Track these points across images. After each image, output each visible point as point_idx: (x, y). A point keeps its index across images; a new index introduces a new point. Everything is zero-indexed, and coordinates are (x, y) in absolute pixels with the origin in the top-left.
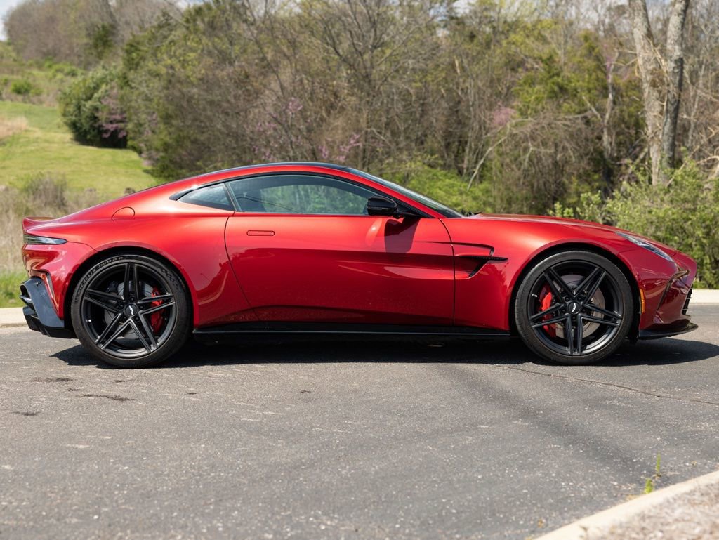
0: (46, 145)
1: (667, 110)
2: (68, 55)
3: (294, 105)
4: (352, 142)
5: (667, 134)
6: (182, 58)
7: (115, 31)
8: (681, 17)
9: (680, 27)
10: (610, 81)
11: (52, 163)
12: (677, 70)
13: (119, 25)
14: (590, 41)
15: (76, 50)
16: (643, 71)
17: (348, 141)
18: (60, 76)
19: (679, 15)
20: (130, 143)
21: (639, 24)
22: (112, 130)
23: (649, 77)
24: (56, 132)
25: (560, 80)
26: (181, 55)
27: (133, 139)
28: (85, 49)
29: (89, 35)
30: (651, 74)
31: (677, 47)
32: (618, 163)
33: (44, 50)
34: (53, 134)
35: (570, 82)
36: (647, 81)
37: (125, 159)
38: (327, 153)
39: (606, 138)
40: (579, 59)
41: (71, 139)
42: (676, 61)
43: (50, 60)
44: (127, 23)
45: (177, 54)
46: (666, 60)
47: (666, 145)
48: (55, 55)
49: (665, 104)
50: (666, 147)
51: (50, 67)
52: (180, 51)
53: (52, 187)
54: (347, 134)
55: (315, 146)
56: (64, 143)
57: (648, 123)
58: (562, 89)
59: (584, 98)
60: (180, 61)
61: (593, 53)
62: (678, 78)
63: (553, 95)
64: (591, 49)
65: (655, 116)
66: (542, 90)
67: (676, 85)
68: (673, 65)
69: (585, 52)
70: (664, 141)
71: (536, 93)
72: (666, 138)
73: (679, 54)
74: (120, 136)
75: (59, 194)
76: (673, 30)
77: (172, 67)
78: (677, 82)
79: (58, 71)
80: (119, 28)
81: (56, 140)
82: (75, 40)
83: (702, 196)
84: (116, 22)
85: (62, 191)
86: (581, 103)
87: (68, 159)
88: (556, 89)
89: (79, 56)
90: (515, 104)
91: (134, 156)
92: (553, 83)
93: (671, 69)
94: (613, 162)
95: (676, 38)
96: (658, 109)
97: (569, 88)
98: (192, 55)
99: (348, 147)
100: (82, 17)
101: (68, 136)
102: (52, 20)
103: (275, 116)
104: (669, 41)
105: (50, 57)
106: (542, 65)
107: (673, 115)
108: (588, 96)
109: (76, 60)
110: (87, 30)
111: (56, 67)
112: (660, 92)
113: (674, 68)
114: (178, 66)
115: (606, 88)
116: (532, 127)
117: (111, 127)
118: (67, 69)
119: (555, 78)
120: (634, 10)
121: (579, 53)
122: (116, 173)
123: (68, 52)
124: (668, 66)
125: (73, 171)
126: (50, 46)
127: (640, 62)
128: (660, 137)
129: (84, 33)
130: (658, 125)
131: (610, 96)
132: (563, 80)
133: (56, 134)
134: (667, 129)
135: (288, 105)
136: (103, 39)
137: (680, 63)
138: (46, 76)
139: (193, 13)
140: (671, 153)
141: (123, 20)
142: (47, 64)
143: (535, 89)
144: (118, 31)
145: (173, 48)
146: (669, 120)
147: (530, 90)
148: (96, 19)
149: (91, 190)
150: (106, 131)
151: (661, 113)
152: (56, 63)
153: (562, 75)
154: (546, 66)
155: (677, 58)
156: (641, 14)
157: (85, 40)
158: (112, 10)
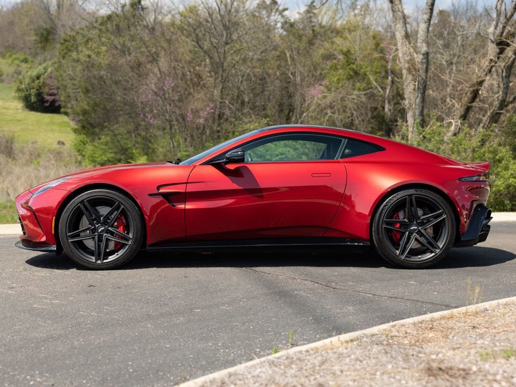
0: (5, 111)
1: (418, 88)
2: (22, 49)
3: (169, 83)
4: (208, 109)
5: (418, 104)
6: (96, 50)
7: (55, 31)
8: (427, 24)
9: (426, 31)
10: (389, 67)
11: (8, 124)
12: (424, 61)
13: (57, 27)
14: (376, 39)
15: (28, 44)
16: (402, 60)
17: (206, 109)
18: (17, 62)
19: (426, 22)
20: (62, 110)
21: (400, 29)
22: (51, 100)
23: (407, 65)
24: (11, 102)
25: (354, 67)
26: (95, 48)
27: (65, 107)
28: (34, 45)
29: (36, 34)
30: (408, 63)
31: (424, 45)
32: (395, 124)
33: (6, 44)
34: (9, 103)
35: (362, 68)
36: (405, 68)
37: (60, 121)
38: (191, 117)
39: (387, 106)
40: (369, 52)
41: (22, 107)
42: (423, 54)
43: (10, 51)
44: (63, 26)
45: (93, 47)
46: (417, 54)
47: (417, 112)
48: (14, 48)
49: (417, 83)
50: (417, 114)
51: (10, 56)
52: (94, 46)
53: (4, 140)
54: (205, 103)
55: (183, 112)
56: (18, 109)
57: (406, 96)
58: (356, 73)
59: (371, 79)
60: (95, 52)
61: (379, 48)
62: (425, 66)
63: (350, 78)
64: (377, 45)
65: (410, 92)
66: (343, 73)
67: (424, 71)
68: (421, 57)
69: (373, 47)
70: (416, 109)
71: (339, 75)
72: (417, 107)
73: (425, 49)
74: (57, 104)
75: (9, 146)
76: (422, 33)
77: (89, 56)
78: (424, 69)
79: (15, 59)
80: (58, 30)
81: (12, 107)
82: (27, 38)
83: (442, 148)
84: (55, 25)
85: (12, 143)
86: (369, 83)
87: (20, 121)
88: (352, 73)
89: (30, 49)
90: (323, 83)
91: (65, 118)
92: (350, 69)
93: (420, 60)
94: (391, 123)
95: (424, 38)
96: (413, 87)
97: (361, 72)
98: (104, 48)
99: (206, 113)
100: (31, 22)
101: (20, 105)
102: (12, 23)
103: (155, 90)
104: (419, 40)
105: (10, 49)
106: (343, 56)
107: (422, 91)
108: (374, 77)
109: (28, 52)
110: (35, 30)
111: (14, 56)
112: (413, 75)
113: (422, 59)
114: (93, 56)
115: (387, 72)
116: (331, 100)
117: (50, 98)
118: (22, 57)
119: (352, 65)
120: (396, 19)
121: (369, 47)
122: (52, 130)
123: (23, 46)
124: (419, 58)
125: (23, 130)
126: (10, 42)
127: (400, 55)
128: (414, 106)
129: (33, 32)
130: (412, 98)
131: (390, 78)
132: (357, 66)
133: (12, 103)
134: (418, 101)
135: (164, 83)
136: (46, 37)
137: (427, 55)
138: (7, 63)
139: (105, 19)
140: (421, 118)
141: (60, 24)
142: (8, 54)
143: (338, 73)
144: (57, 31)
145: (90, 43)
146: (419, 95)
147: (334, 73)
148: (41, 23)
149: (33, 143)
150: (47, 101)
151: (414, 90)
152: (15, 54)
153: (356, 63)
154: (345, 57)
155: (424, 52)
156: (401, 22)
157: (34, 38)
158: (53, 17)
